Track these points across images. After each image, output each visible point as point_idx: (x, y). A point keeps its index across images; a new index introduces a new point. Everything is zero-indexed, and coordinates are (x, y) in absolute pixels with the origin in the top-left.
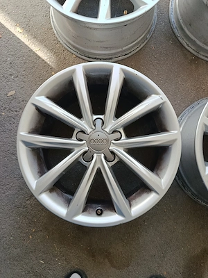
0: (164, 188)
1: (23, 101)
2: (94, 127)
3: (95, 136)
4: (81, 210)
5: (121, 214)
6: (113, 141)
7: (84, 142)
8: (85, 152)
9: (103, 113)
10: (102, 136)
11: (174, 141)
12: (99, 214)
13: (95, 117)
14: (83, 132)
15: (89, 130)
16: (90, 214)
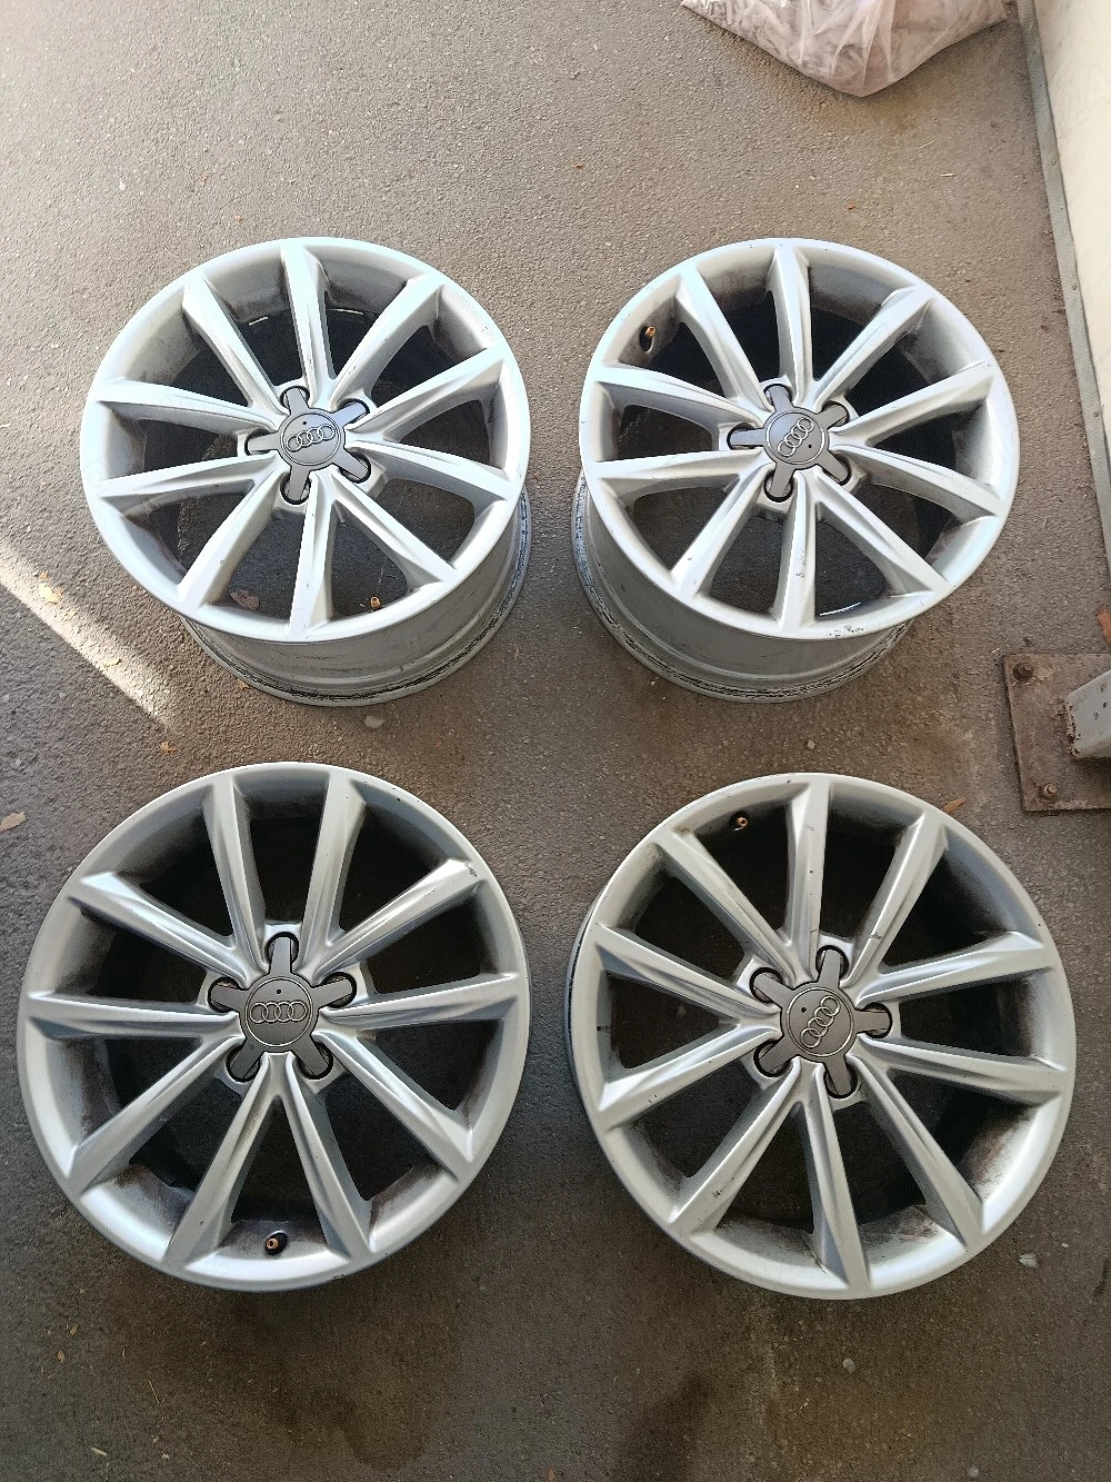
0: (469, 1155)
1: (51, 848)
2: (265, 966)
3: (267, 994)
4: (216, 1239)
5: (339, 1247)
6: (326, 1010)
7: (232, 1015)
8: (235, 1050)
9: (298, 916)
10: (292, 991)
11: (509, 1003)
12: (274, 1253)
13: (271, 930)
14: (230, 980)
15: (248, 976)
16: (245, 1252)
